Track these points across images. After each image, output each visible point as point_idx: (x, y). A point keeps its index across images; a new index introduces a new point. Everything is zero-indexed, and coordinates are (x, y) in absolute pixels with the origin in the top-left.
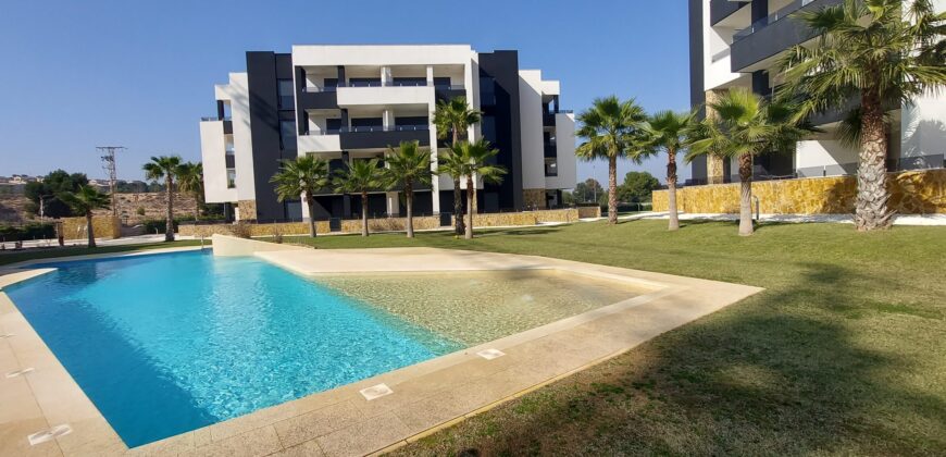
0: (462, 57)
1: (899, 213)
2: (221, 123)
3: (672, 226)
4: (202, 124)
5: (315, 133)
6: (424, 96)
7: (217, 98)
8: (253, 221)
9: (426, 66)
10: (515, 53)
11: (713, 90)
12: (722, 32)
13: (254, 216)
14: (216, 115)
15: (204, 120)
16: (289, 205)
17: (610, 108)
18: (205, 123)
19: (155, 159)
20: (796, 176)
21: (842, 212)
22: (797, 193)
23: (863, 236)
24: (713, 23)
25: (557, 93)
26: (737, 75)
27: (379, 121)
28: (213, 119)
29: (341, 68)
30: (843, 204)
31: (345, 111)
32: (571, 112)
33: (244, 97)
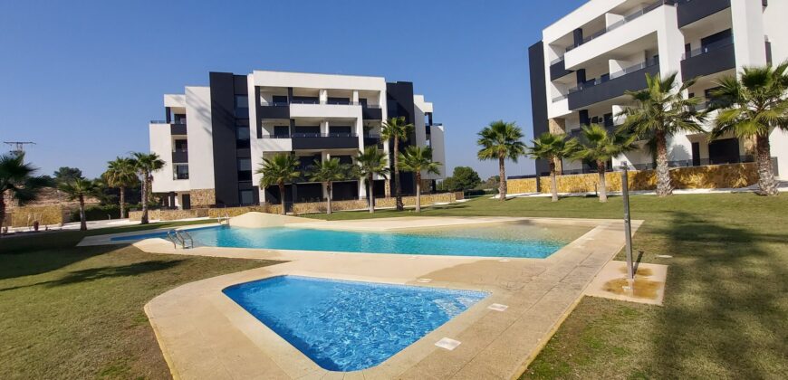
0: (378, 84)
1: (677, 188)
2: (169, 125)
3: (555, 199)
4: (151, 125)
5: (266, 137)
6: (354, 112)
7: (166, 105)
8: (212, 206)
9: (353, 91)
10: (411, 84)
11: (555, 119)
12: (558, 86)
13: (213, 202)
14: (165, 119)
15: (152, 122)
16: (243, 193)
17: (501, 128)
18: (154, 125)
19: (136, 155)
20: (612, 171)
21: (640, 189)
22: (614, 180)
23: (661, 200)
24: (552, 79)
25: (431, 111)
26: (571, 112)
27: (316, 129)
28: (161, 122)
29: (290, 89)
30: (640, 185)
31: (293, 120)
32: (441, 125)
33: (205, 110)
